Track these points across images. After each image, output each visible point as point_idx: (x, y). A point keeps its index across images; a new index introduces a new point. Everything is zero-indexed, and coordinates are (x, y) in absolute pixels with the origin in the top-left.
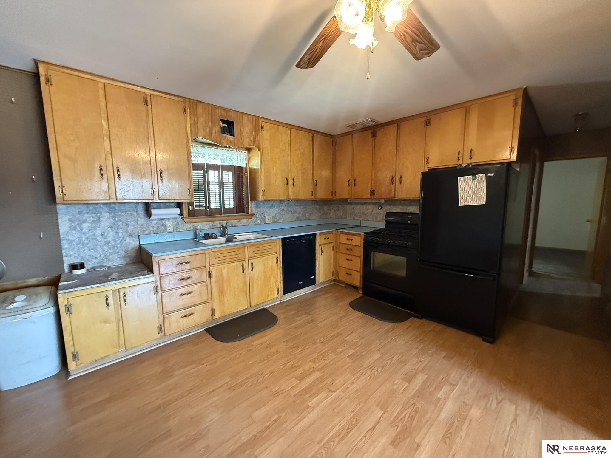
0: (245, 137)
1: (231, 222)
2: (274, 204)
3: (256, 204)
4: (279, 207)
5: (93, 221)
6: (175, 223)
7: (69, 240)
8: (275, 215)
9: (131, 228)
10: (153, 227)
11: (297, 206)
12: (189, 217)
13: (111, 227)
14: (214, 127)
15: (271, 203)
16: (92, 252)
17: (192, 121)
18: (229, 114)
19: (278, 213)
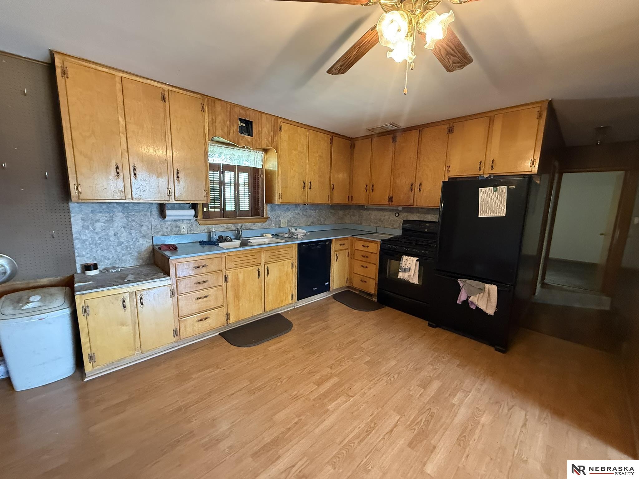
0: (263, 138)
1: (246, 226)
2: (289, 207)
3: (271, 207)
4: (294, 210)
5: (106, 221)
6: (189, 225)
7: (81, 239)
8: (290, 219)
9: (144, 228)
10: (167, 228)
11: (312, 210)
12: (203, 218)
13: (124, 227)
14: (232, 126)
15: (286, 206)
16: (105, 253)
17: (210, 120)
18: (248, 113)
19: (294, 217)
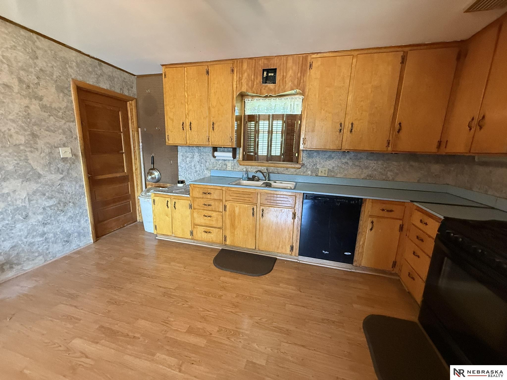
3: (308, 154)
6: (233, 164)
8: (333, 168)
10: (219, 165)
12: (243, 160)
14: (256, 79)
